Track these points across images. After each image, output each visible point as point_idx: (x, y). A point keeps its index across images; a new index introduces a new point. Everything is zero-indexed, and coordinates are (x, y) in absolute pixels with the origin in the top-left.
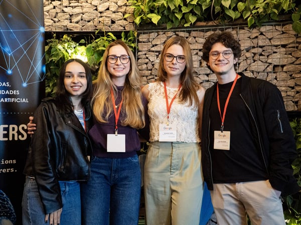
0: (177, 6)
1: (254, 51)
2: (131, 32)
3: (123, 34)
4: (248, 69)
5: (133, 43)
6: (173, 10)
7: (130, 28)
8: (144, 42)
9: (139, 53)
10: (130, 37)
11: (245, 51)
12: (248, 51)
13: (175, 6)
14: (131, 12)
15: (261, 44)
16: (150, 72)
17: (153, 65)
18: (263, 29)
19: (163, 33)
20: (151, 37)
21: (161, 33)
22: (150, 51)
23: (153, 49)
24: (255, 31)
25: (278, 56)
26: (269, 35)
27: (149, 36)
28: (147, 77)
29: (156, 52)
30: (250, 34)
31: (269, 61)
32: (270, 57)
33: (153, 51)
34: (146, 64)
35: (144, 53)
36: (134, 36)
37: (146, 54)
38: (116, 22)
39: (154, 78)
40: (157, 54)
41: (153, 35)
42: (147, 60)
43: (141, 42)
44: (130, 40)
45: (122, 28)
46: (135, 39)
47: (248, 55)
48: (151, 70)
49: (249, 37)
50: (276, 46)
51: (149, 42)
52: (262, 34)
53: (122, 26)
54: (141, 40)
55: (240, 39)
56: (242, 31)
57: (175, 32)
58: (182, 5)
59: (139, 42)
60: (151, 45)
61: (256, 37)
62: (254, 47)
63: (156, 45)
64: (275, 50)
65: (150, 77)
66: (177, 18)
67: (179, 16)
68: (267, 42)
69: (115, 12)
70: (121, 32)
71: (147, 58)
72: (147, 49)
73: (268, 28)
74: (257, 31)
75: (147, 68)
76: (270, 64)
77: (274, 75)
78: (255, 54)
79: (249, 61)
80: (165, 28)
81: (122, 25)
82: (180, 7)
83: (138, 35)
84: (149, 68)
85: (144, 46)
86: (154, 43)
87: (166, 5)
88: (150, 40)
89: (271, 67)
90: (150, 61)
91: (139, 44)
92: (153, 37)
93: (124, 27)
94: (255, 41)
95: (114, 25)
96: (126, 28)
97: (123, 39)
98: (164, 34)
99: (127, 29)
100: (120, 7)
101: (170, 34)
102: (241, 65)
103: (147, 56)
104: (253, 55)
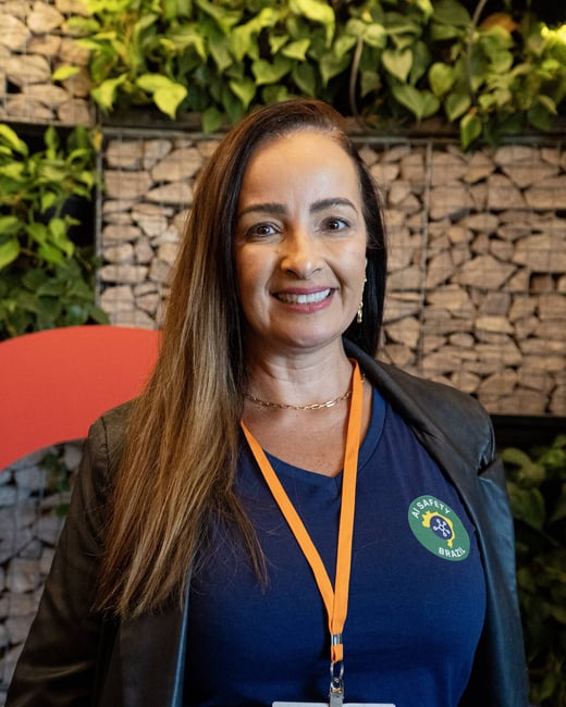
0: (239, 57)
1: (474, 222)
2: (80, 131)
3: (50, 137)
4: (454, 279)
5: (88, 168)
6: (227, 69)
7: (76, 116)
8: (124, 170)
9: (110, 206)
10: (75, 147)
11: (446, 223)
12: (455, 220)
13: (232, 56)
14: (78, 61)
15: (495, 203)
16: (143, 270)
17: (155, 249)
18: (504, 156)
19: (188, 143)
20: (148, 154)
21: (184, 144)
22: (143, 200)
23: (155, 195)
24: (478, 159)
25: (542, 243)
26: (521, 177)
27: (143, 150)
28: (133, 286)
29: (167, 205)
30: (463, 171)
31: (519, 258)
32: (521, 245)
33: (156, 203)
34: (133, 243)
35: (123, 205)
36: (89, 146)
37: (130, 211)
38: (26, 89)
39: (156, 292)
40: (169, 212)
41: (156, 149)
42: (134, 232)
43: (114, 169)
44: (77, 160)
45: (47, 114)
46: (93, 156)
47: (457, 234)
48: (148, 265)
49: (461, 180)
50: (540, 212)
51: (143, 169)
52: (498, 171)
53: (45, 106)
54: (113, 161)
55: (433, 184)
56: (440, 158)
58: (254, 55)
59: (106, 166)
60: (149, 183)
61: (483, 181)
62: (473, 212)
63: (166, 183)
64: (537, 226)
65: (145, 288)
66: (235, 99)
67: (244, 93)
68: (514, 200)
69: (17, 53)
70: (43, 128)
71: (135, 224)
72: (133, 194)
73: (519, 153)
74: (487, 162)
75: (135, 257)
76: (520, 267)
77: (531, 304)
78: (476, 233)
79: (458, 255)
80: (198, 129)
81: (46, 100)
82: (248, 61)
83: (105, 145)
84: (141, 258)
85: (126, 183)
86: (159, 175)
87: (201, 50)
88: (147, 164)
89: (524, 276)
90: (144, 233)
91: (109, 174)
92: (157, 155)
93: (55, 112)
94: (478, 192)
95: (19, 101)
96: (62, 115)
97: (51, 153)
98: (194, 145)
99: (67, 119)
100: (38, 36)
102: (434, 265)
103: (135, 216)
104: (470, 236)
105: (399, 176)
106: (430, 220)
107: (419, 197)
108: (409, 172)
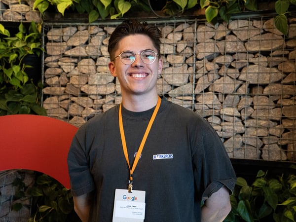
1: (219, 60)
2: (33, 24)
4: (210, 89)
8: (54, 41)
9: (48, 59)
10: (32, 32)
11: (205, 60)
16: (63, 89)
17: (69, 78)
18: (233, 25)
19: (85, 27)
20: (65, 34)
21: (82, 28)
22: (64, 56)
23: (68, 53)
24: (221, 28)
25: (255, 69)
26: (242, 36)
27: (63, 32)
28: (58, 96)
29: (74, 57)
30: (213, 34)
31: (242, 77)
32: (244, 71)
33: (69, 57)
34: (58, 76)
35: (54, 58)
36: (37, 31)
37: (57, 61)
40: (76, 60)
41: (69, 31)
42: (59, 71)
43: (51, 41)
44: (31, 38)
45: (21, 18)
47: (210, 66)
49: (213, 38)
50: (253, 53)
51: (63, 41)
52: (232, 33)
55: (199, 41)
56: (201, 28)
57: (102, 27)
59: (47, 40)
60: (66, 47)
61: (223, 39)
62: (220, 55)
63: (73, 47)
65: (63, 97)
67: (106, 2)
68: (239, 47)
71: (60, 67)
72: (59, 53)
73: (242, 23)
74: (225, 28)
75: (59, 82)
76: (244, 82)
78: (221, 65)
79: (211, 76)
80: (87, 21)
84: (62, 83)
85: (55, 48)
86: (70, 44)
88: (65, 38)
89: (245, 86)
90: (63, 71)
91: (48, 44)
92: (69, 34)
94: (221, 44)
95: (8, 12)
97: (19, 35)
98: (86, 29)
101: (94, 30)
102: (199, 82)
103: (60, 63)
104: (217, 66)
105: (182, 39)
106: (197, 59)
107: (192, 48)
108: (186, 36)
